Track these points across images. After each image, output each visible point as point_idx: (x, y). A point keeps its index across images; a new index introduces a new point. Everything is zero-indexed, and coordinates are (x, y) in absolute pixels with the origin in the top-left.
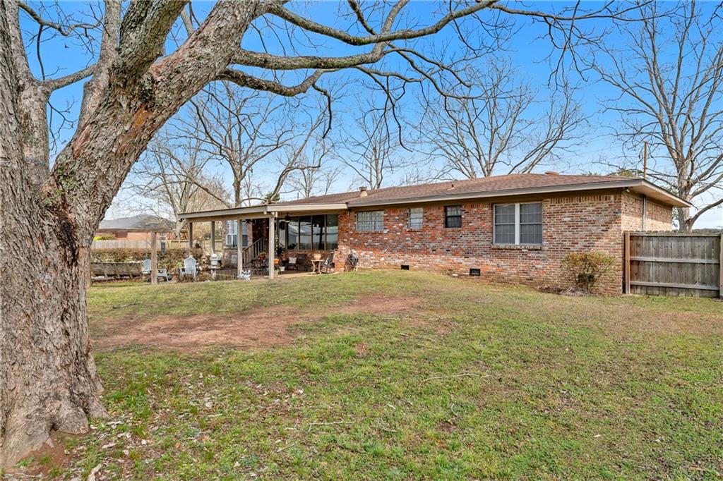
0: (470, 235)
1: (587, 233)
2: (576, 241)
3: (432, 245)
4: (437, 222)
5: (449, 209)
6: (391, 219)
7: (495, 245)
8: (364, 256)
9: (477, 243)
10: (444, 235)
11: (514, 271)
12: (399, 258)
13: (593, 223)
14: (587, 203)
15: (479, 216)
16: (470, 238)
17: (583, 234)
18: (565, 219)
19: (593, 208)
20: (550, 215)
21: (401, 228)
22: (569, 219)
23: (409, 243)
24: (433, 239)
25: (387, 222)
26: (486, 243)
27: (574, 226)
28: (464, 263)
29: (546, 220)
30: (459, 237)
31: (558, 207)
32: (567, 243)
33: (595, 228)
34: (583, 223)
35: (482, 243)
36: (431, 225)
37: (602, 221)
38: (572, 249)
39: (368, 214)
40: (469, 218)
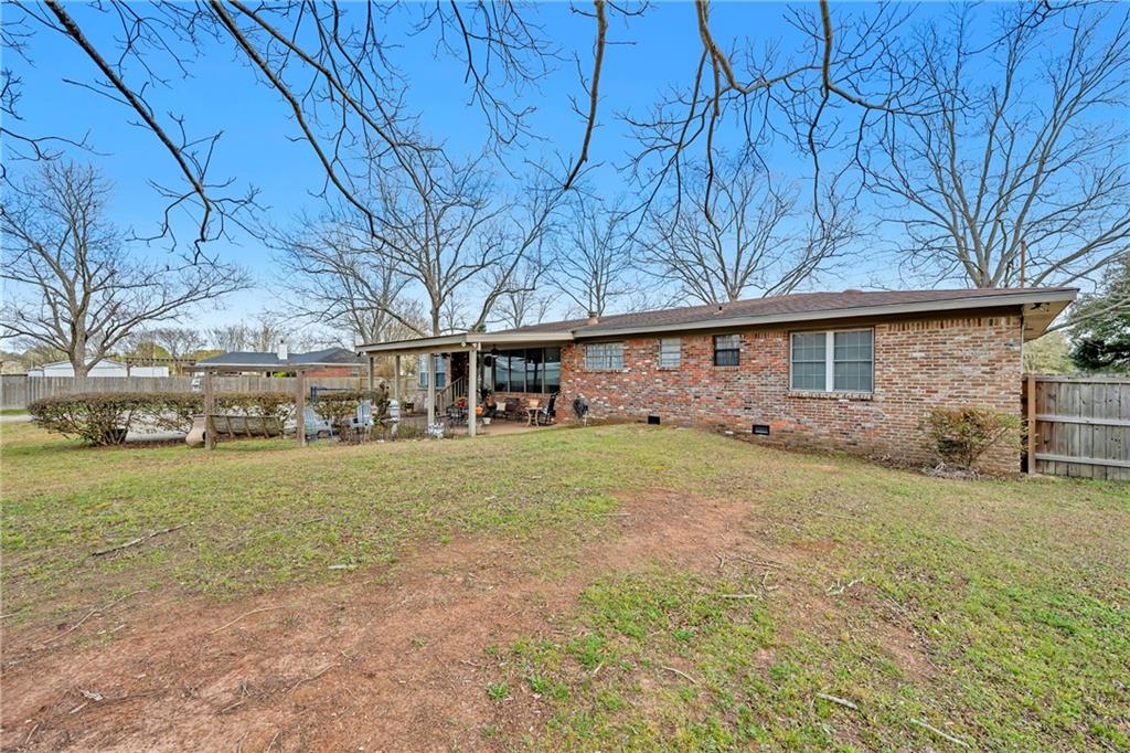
0: (755, 376)
1: (956, 376)
2: (933, 388)
3: (693, 389)
4: (702, 357)
5: (718, 340)
6: (634, 354)
7: (794, 392)
8: (595, 403)
9: (764, 388)
10: (712, 375)
11: (825, 430)
12: (645, 407)
13: (966, 361)
14: (955, 329)
15: (768, 349)
16: (753, 380)
17: (948, 377)
18: (915, 355)
19: (967, 338)
20: (888, 349)
21: (648, 365)
22: (923, 354)
23: (660, 386)
24: (696, 381)
25: (628, 357)
26: (778, 388)
27: (931, 365)
28: (744, 417)
29: (881, 356)
30: (735, 379)
31: (902, 336)
32: (918, 392)
33: (970, 368)
34: (947, 361)
35: (773, 389)
36: (693, 362)
37: (983, 358)
38: (927, 400)
39: (601, 347)
40: (751, 353)
